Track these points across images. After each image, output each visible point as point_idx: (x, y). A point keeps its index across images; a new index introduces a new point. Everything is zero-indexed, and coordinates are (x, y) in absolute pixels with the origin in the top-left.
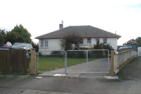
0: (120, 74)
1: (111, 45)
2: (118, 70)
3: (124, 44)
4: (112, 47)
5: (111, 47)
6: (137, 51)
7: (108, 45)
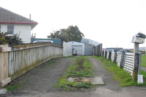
0: (12, 85)
1: (20, 37)
2: (10, 78)
3: (49, 37)
4: (22, 41)
5: (21, 39)
6: (62, 48)
7: (15, 36)
